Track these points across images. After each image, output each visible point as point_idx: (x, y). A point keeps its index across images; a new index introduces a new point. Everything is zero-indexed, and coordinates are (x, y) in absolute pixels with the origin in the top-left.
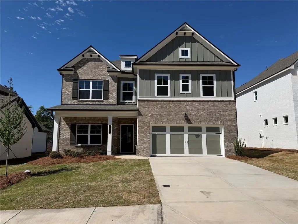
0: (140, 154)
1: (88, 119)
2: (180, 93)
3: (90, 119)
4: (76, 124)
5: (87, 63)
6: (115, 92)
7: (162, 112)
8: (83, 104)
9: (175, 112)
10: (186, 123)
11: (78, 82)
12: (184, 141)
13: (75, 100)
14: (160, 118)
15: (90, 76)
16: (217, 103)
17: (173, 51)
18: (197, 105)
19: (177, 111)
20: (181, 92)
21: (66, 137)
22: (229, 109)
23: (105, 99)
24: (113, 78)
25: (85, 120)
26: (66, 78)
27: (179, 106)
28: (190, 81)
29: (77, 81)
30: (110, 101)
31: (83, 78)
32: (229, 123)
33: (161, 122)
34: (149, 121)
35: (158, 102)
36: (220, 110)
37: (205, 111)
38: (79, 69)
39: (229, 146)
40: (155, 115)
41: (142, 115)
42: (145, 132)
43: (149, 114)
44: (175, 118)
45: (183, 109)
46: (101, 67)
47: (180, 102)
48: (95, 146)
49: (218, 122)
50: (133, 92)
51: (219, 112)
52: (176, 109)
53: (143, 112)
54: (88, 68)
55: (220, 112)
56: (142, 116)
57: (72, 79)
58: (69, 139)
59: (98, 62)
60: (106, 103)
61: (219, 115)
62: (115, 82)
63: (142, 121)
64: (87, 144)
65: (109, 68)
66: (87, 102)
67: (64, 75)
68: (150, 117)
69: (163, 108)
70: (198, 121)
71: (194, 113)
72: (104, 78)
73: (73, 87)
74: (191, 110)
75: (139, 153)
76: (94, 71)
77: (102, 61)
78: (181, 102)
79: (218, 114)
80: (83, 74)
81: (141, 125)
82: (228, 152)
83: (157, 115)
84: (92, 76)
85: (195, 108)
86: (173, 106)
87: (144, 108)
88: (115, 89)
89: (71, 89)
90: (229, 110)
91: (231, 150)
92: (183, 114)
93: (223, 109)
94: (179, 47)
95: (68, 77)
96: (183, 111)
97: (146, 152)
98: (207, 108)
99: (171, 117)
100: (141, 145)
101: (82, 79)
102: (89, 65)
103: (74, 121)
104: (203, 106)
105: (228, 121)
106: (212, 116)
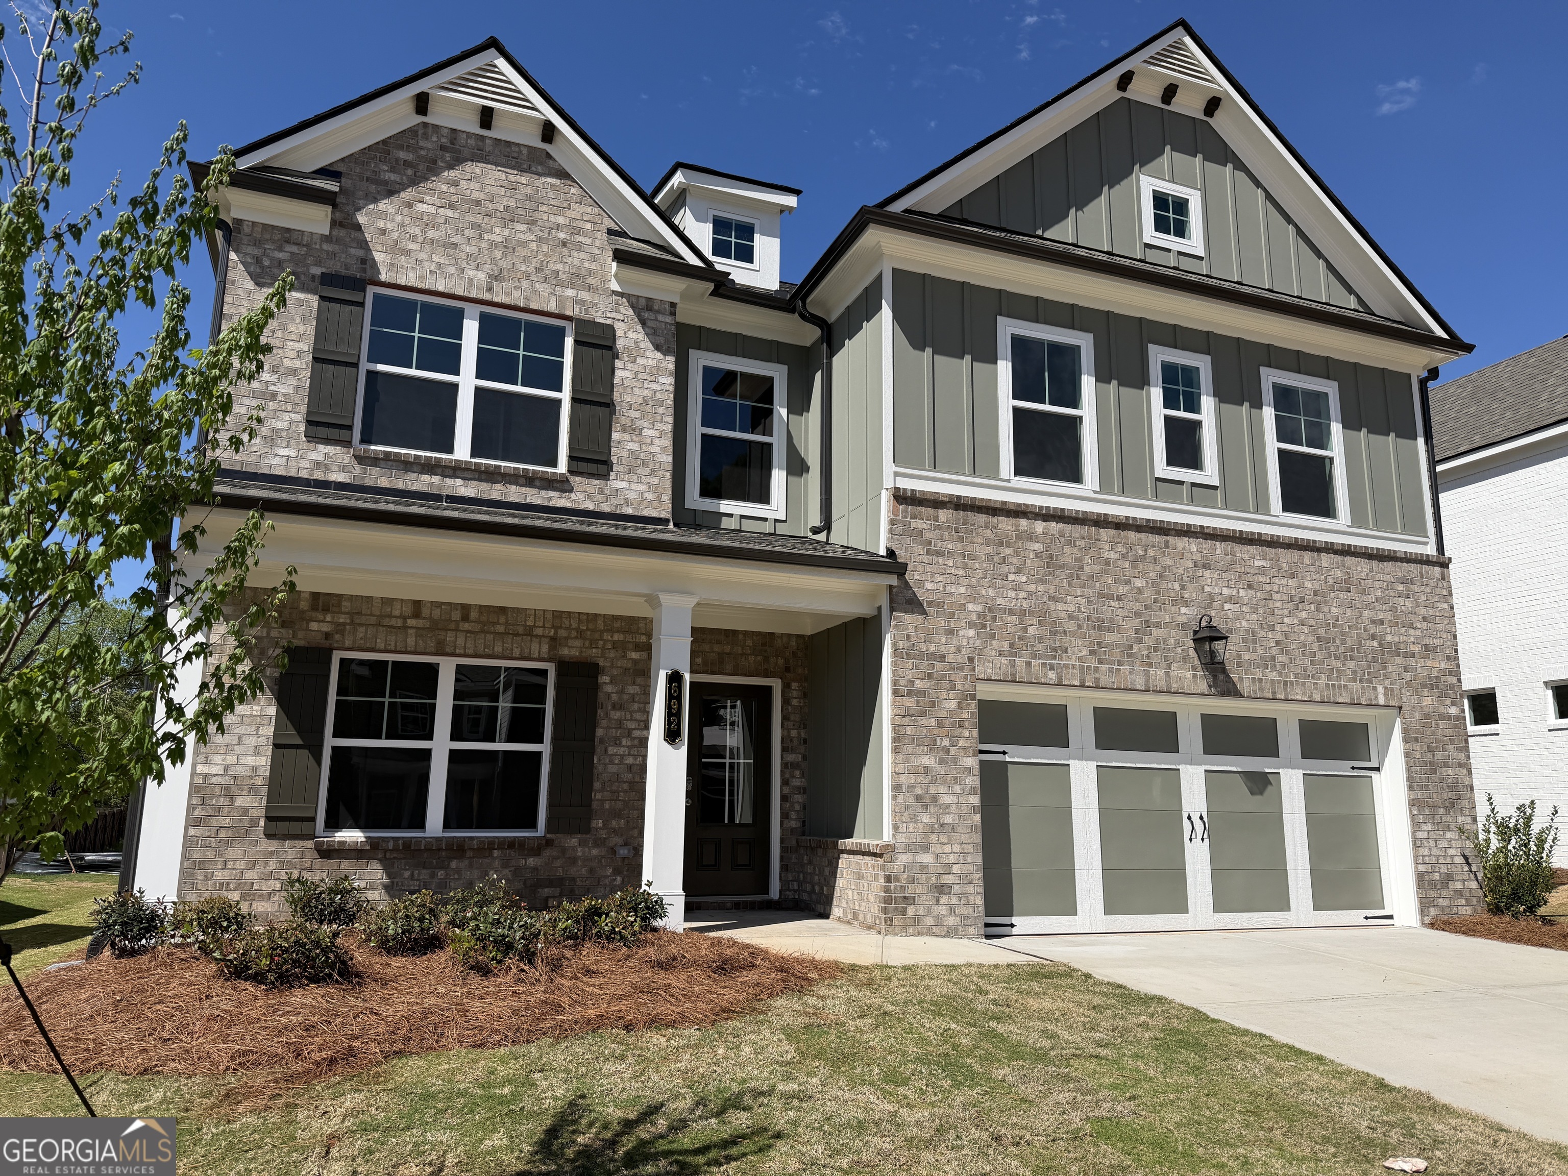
0: (917, 920)
1: (437, 613)
2: (1159, 473)
3: (456, 615)
4: (326, 654)
5: (451, 167)
6: (658, 426)
7: (1052, 598)
8: (400, 485)
9: (1137, 606)
10: (1203, 686)
11: (362, 304)
12: (1185, 816)
13: (330, 449)
14: (1040, 639)
15: (471, 273)
16: (1362, 567)
17: (1106, 188)
18: (1262, 571)
19: (1149, 594)
20: (1162, 469)
21: (231, 759)
22: (1423, 611)
23: (583, 466)
24: (646, 315)
25: (411, 622)
26: (257, 252)
27: (1158, 568)
28: (1207, 403)
29: (356, 297)
30: (620, 485)
31: (410, 279)
32: (1428, 701)
33: (1052, 668)
34: (971, 660)
35: (1024, 522)
36: (1381, 616)
37: (1304, 615)
38: (375, 200)
39: (1435, 852)
40: (1011, 612)
41: (924, 613)
42: (946, 742)
43: (970, 607)
44: (1135, 648)
45: (1183, 588)
46: (561, 220)
47: (1163, 538)
48: (489, 846)
49: (1375, 689)
50: (778, 442)
51: (1374, 622)
52: (1139, 583)
53: (929, 586)
54: (452, 206)
55: (1377, 630)
56: (920, 618)
57: (317, 271)
58: (259, 781)
59: (540, 175)
60: (589, 497)
61: (1375, 644)
62: (658, 348)
63: (922, 656)
64: (419, 822)
65: (623, 234)
66: (436, 479)
67: (246, 229)
68: (980, 625)
69: (1061, 567)
70: (1273, 675)
71: (1244, 624)
72: (576, 301)
73: (321, 335)
74: (1230, 600)
75: (904, 912)
76: (498, 234)
77: (563, 175)
78: (1170, 538)
79: (1373, 637)
80: (412, 246)
81: (919, 684)
82: (1433, 893)
83: (1023, 612)
84: (481, 276)
85: (1250, 587)
86: (1124, 557)
87: (938, 553)
88: (661, 403)
89: (299, 353)
90: (1425, 619)
91: (1449, 878)
92: (1181, 619)
93: (1393, 609)
94: (1137, 167)
95: (280, 249)
96: (1186, 603)
97: (954, 900)
98: (1315, 593)
99: (1110, 638)
100: (917, 838)
101: (402, 281)
102: (463, 184)
103: (314, 626)
104: (1292, 576)
105: (1424, 686)
106: (1342, 650)
